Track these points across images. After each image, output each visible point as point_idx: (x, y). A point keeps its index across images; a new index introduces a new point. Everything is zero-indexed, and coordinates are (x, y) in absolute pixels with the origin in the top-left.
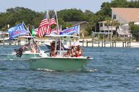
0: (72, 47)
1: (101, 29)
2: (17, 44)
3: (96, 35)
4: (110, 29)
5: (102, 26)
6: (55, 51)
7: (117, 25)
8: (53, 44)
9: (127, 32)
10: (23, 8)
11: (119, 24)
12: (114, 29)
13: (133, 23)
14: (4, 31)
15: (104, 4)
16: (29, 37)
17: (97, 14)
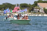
0: (25, 16)
1: (34, 10)
2: (6, 15)
3: (32, 12)
4: (37, 10)
5: (34, 9)
6: (19, 17)
7: (39, 9)
8: (18, 15)
9: (43, 11)
10: (8, 3)
11: (40, 8)
12: (38, 10)
13: (45, 8)
14: (1, 11)
15: (35, 2)
16: (10, 13)
17: (33, 5)
